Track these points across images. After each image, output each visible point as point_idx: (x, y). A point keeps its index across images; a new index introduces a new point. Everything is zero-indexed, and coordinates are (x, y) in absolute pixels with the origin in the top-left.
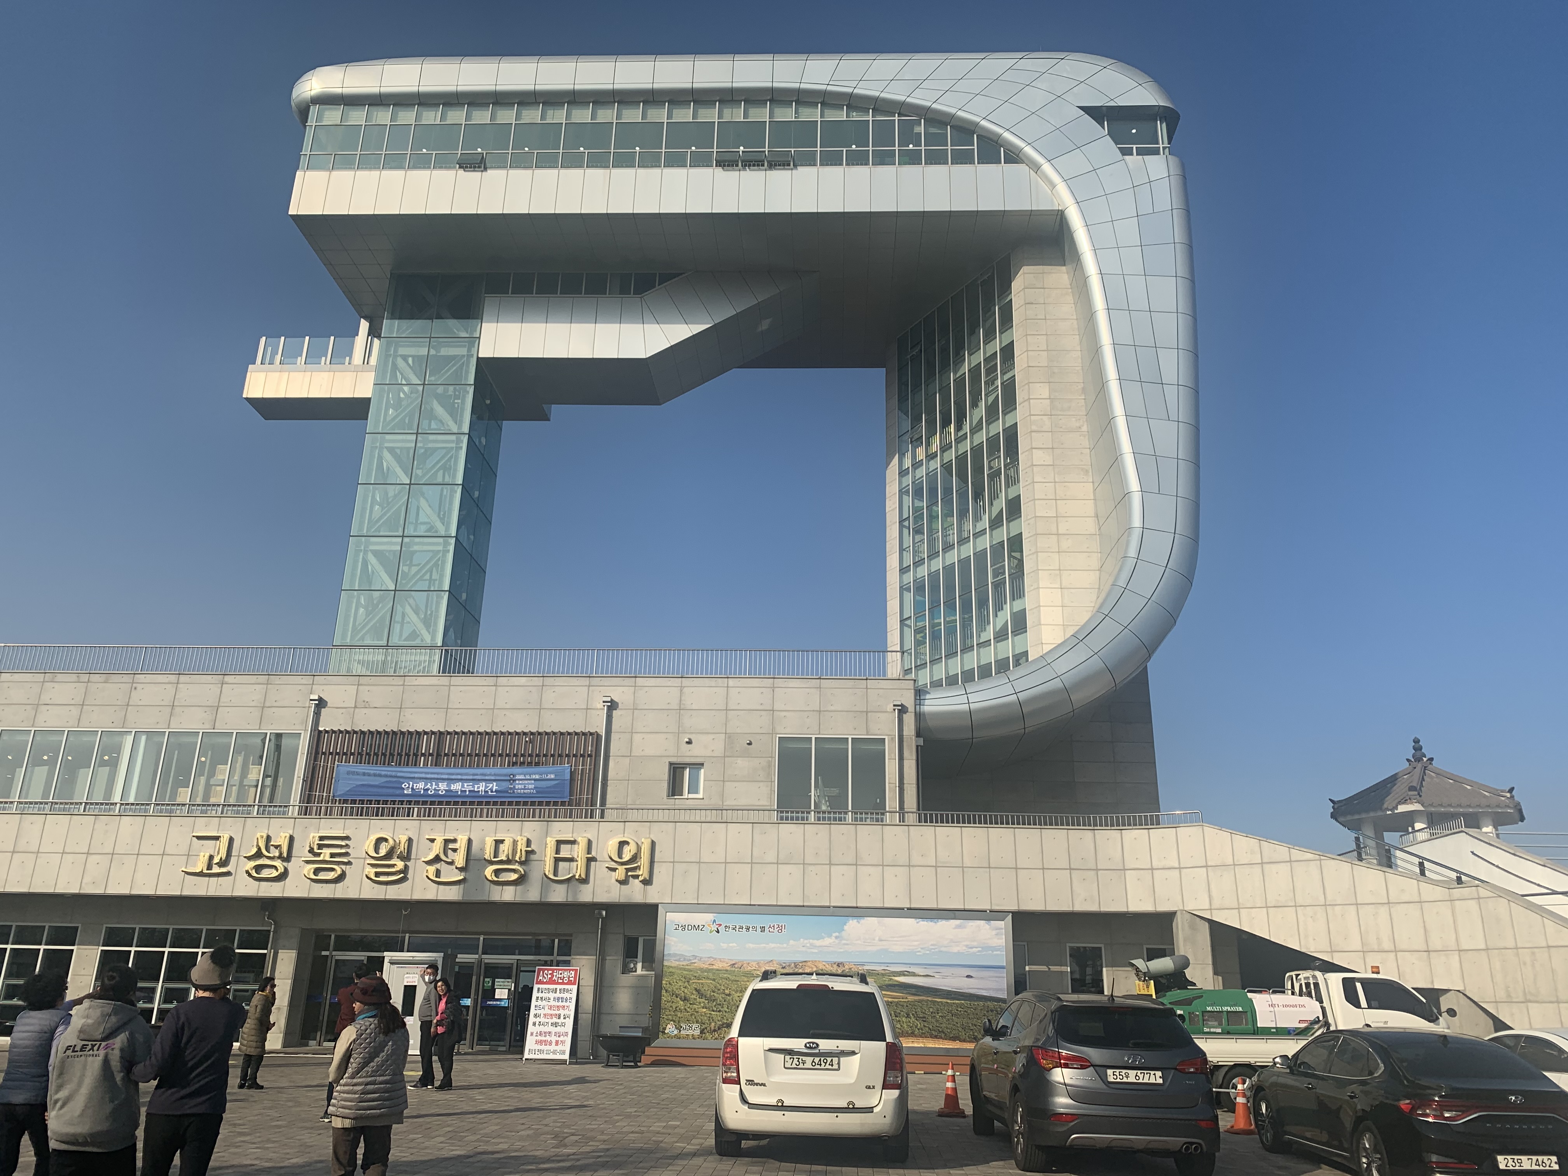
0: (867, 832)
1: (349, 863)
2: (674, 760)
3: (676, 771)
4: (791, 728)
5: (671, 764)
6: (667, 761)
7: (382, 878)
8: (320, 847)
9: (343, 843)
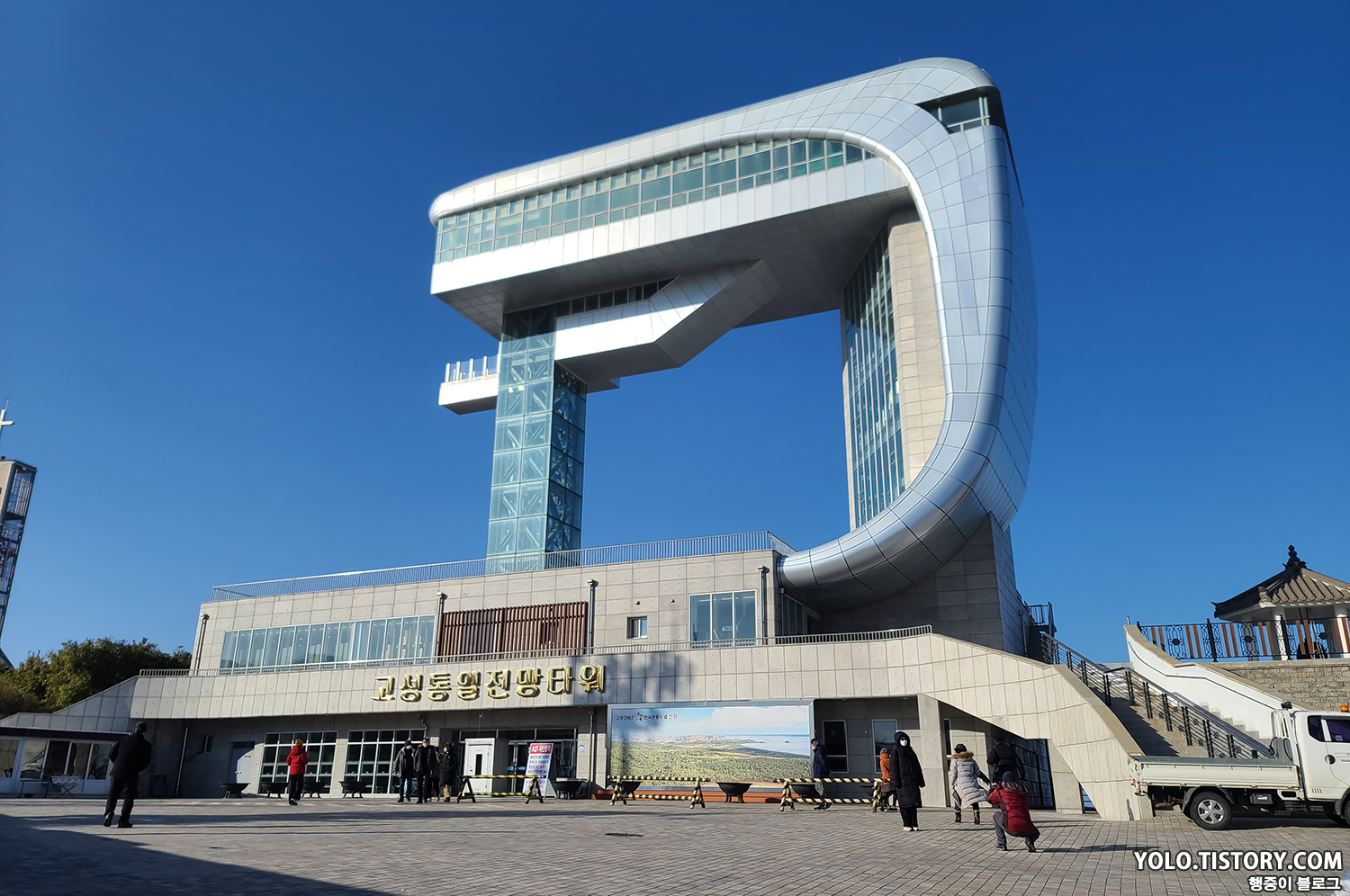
0: (743, 652)
1: (450, 689)
2: (630, 616)
3: (632, 622)
4: (697, 590)
5: (629, 618)
6: (626, 616)
7: (467, 697)
8: (435, 681)
9: (445, 678)
